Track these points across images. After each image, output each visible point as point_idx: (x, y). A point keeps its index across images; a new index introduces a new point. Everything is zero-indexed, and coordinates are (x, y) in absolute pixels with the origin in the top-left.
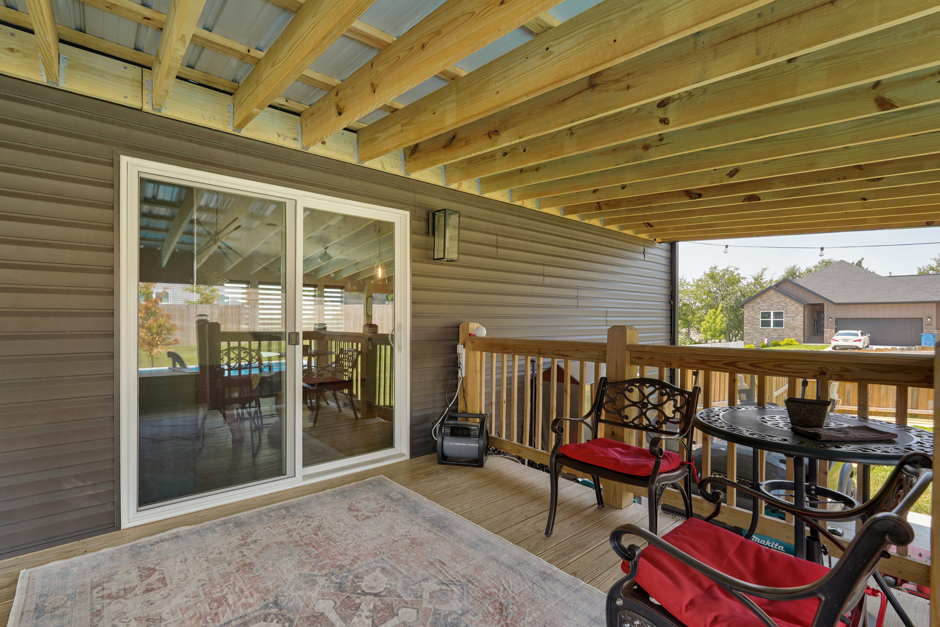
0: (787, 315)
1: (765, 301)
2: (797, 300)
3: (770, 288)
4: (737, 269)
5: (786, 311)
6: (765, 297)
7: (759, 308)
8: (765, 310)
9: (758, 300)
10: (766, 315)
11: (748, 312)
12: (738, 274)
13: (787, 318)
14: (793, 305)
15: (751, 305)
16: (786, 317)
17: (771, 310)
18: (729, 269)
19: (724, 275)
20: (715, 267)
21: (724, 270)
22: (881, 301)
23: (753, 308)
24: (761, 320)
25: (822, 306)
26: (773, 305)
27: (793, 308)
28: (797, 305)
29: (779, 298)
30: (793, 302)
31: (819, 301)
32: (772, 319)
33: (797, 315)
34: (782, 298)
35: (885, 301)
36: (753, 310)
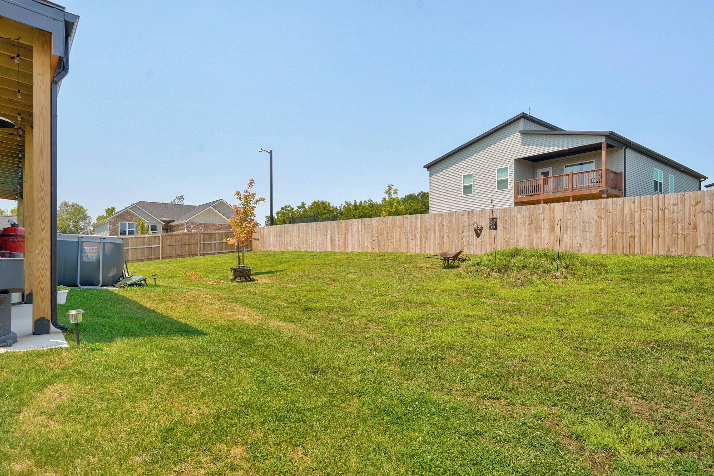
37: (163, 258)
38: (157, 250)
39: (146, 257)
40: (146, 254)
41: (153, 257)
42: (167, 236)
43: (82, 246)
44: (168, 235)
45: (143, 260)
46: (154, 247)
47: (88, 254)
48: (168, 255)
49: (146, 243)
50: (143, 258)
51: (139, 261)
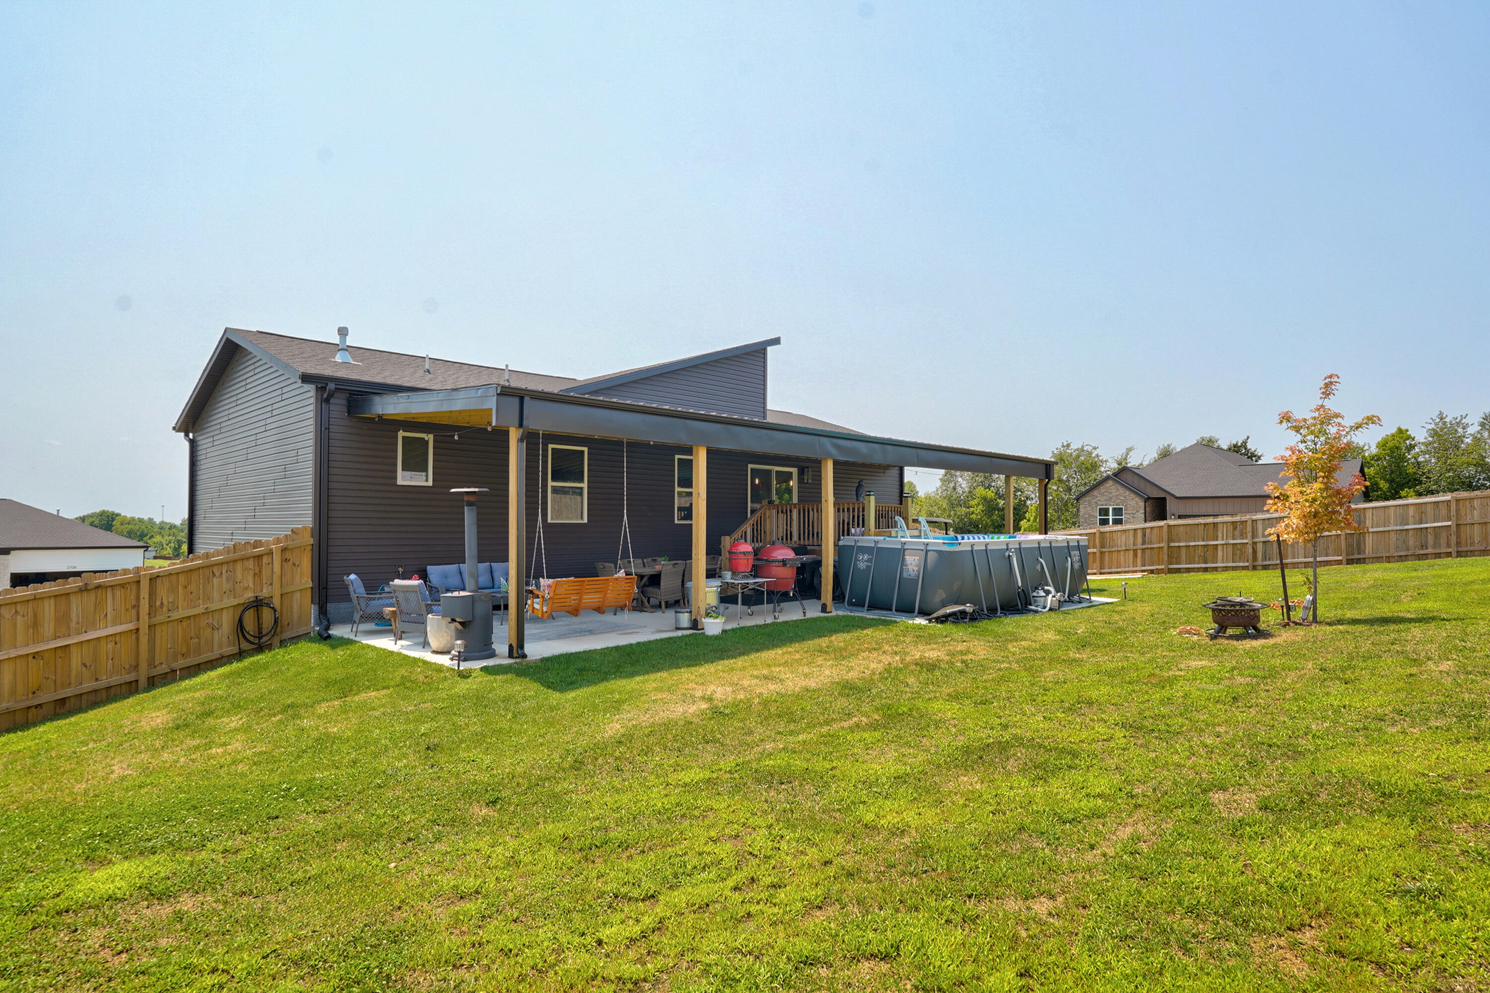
0: (1127, 512)
1: (1102, 494)
2: (1136, 492)
3: (1108, 478)
4: (1095, 448)
5: (1126, 506)
6: (1102, 489)
7: (1096, 503)
8: (1102, 505)
9: (1095, 493)
10: (1104, 512)
11: (1085, 508)
12: (1097, 456)
13: (1128, 516)
14: (1133, 499)
15: (1087, 499)
16: (1125, 514)
17: (1110, 505)
18: (1085, 448)
19: (1078, 456)
20: (1068, 445)
21: (1078, 450)
22: (1223, 495)
23: (1090, 503)
24: (1099, 517)
25: (1164, 499)
26: (1111, 498)
27: (1133, 503)
28: (1137, 499)
29: (1118, 490)
30: (1133, 495)
31: (1161, 495)
32: (1111, 517)
33: (1138, 512)
34: (1122, 490)
35: (1226, 495)
36: (1090, 506)
37: (1459, 554)
38: (1444, 535)
39: (1410, 553)
40: (1411, 543)
41: (1430, 551)
42: (1471, 499)
43: (904, 555)
44: (1477, 498)
45: (1402, 558)
46: (1435, 527)
47: (909, 567)
48: (1477, 547)
49: (1411, 519)
50: (1403, 553)
51: (1391, 559)
